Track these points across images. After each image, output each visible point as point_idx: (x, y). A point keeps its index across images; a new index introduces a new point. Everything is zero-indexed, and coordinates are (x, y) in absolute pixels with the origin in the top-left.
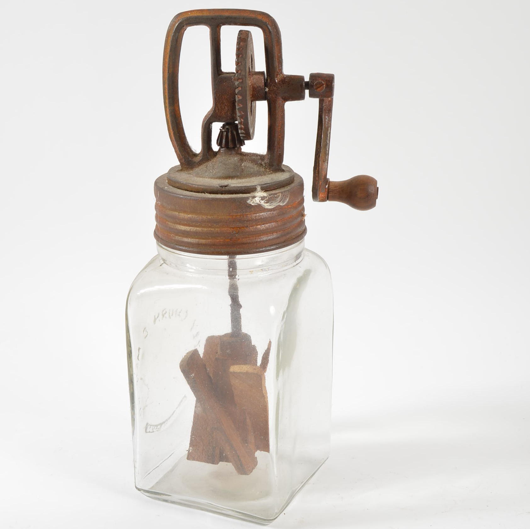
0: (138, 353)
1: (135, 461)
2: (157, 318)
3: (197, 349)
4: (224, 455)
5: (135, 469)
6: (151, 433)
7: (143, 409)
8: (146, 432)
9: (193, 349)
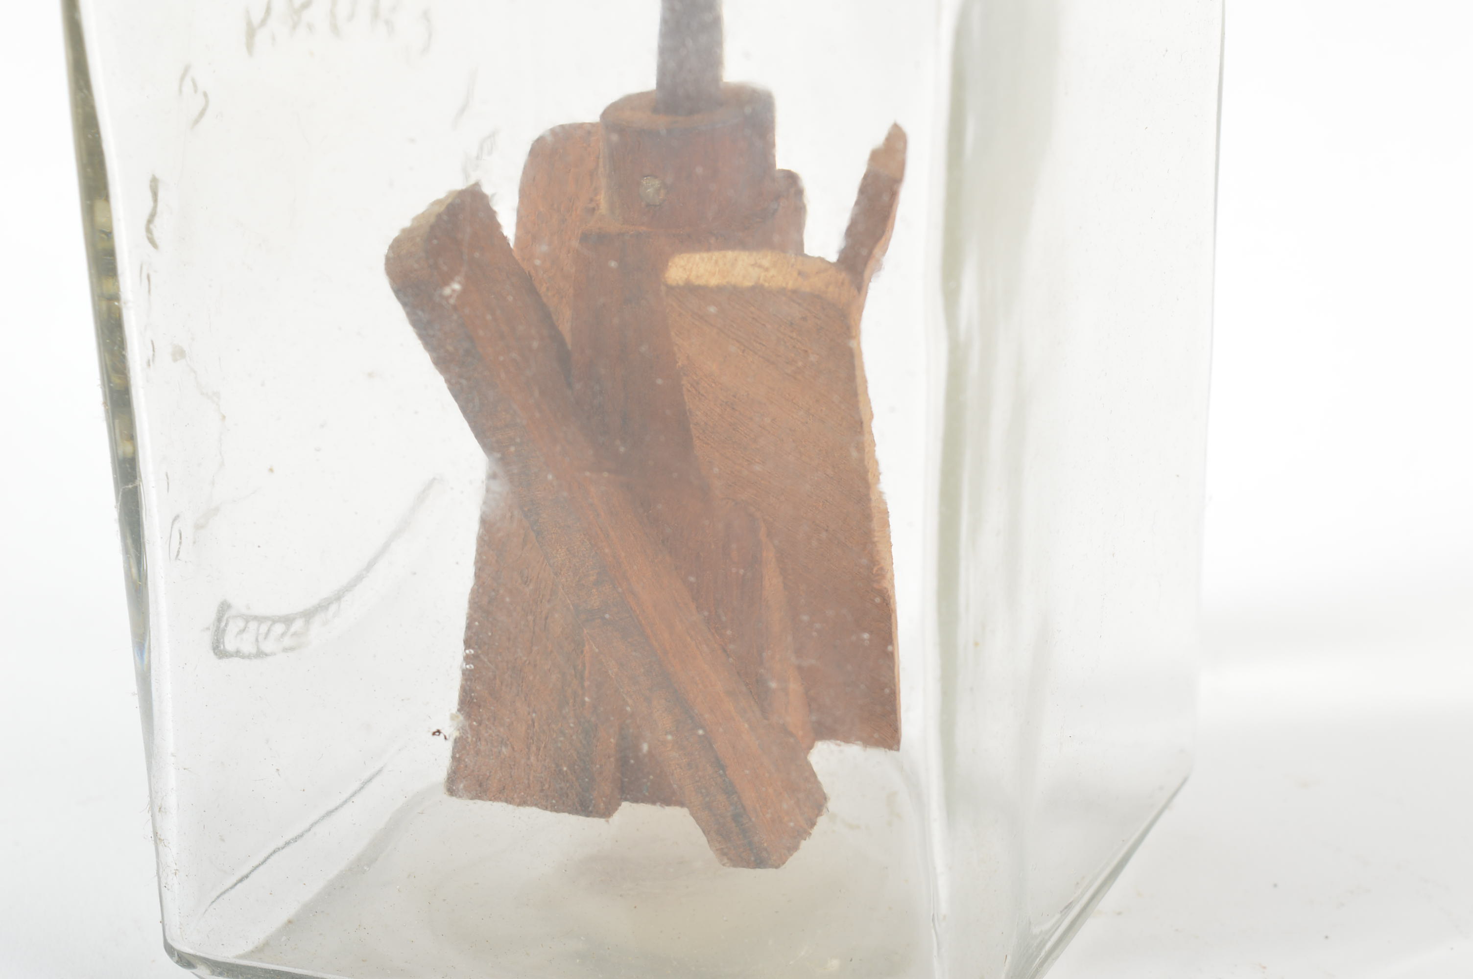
0: (151, 204)
1: (156, 808)
2: (263, 22)
3: (477, 185)
4: (645, 747)
5: (161, 848)
6: (247, 661)
7: (198, 527)
8: (219, 651)
9: (460, 184)
